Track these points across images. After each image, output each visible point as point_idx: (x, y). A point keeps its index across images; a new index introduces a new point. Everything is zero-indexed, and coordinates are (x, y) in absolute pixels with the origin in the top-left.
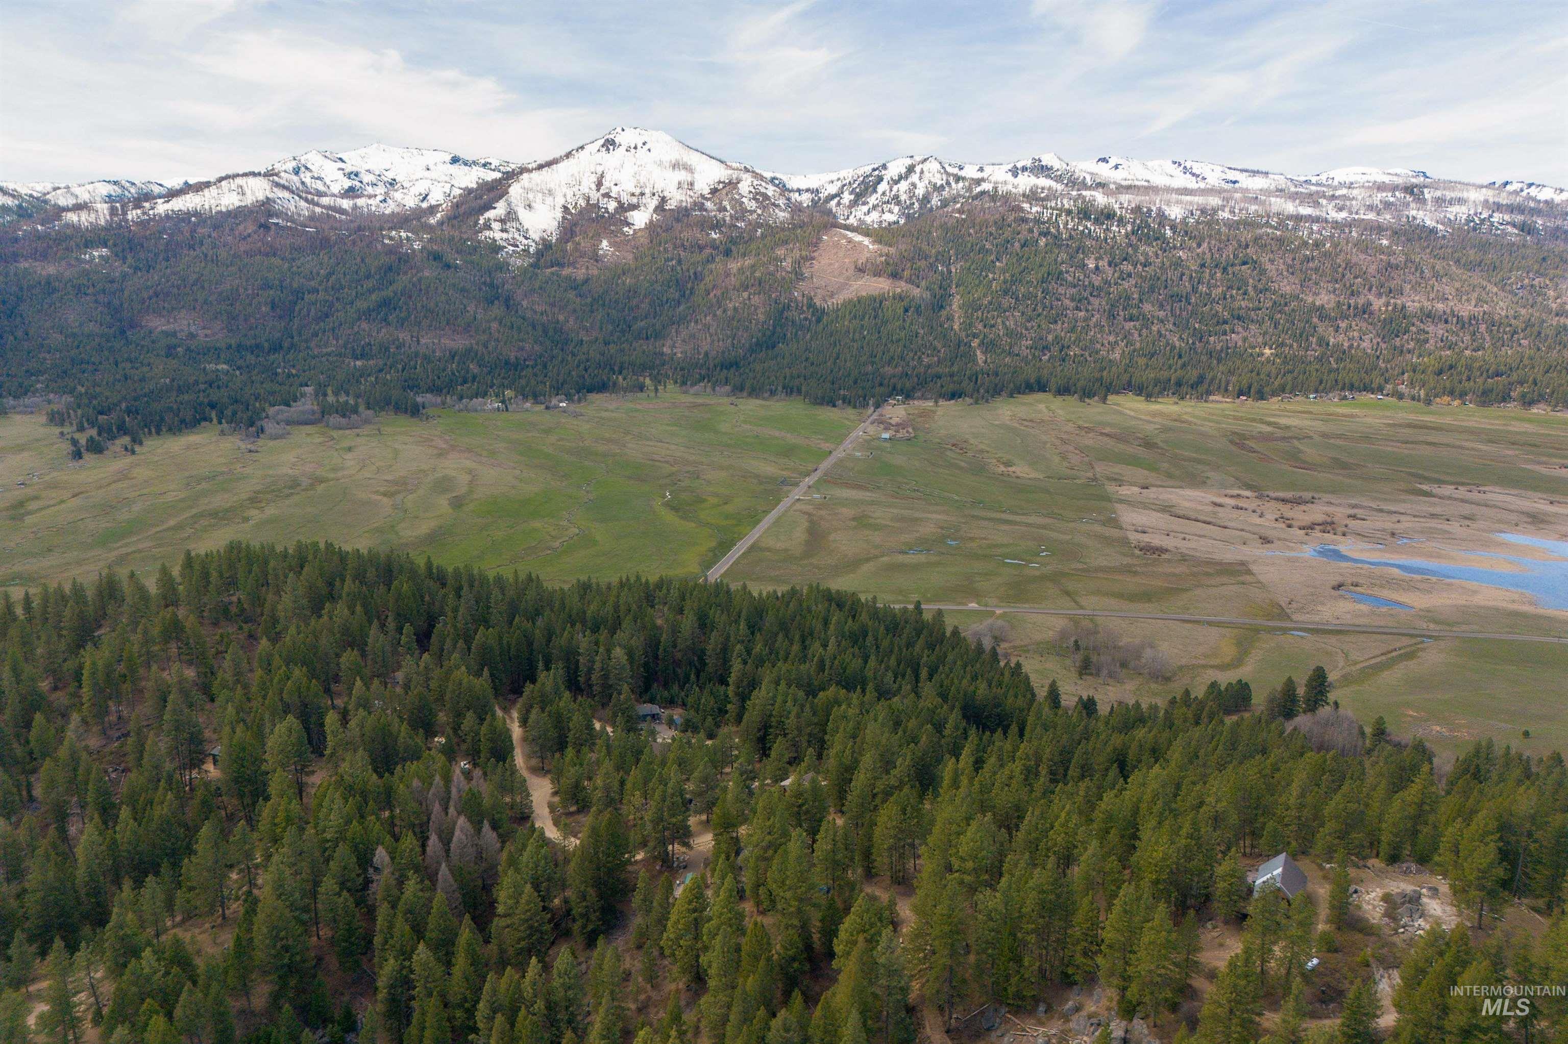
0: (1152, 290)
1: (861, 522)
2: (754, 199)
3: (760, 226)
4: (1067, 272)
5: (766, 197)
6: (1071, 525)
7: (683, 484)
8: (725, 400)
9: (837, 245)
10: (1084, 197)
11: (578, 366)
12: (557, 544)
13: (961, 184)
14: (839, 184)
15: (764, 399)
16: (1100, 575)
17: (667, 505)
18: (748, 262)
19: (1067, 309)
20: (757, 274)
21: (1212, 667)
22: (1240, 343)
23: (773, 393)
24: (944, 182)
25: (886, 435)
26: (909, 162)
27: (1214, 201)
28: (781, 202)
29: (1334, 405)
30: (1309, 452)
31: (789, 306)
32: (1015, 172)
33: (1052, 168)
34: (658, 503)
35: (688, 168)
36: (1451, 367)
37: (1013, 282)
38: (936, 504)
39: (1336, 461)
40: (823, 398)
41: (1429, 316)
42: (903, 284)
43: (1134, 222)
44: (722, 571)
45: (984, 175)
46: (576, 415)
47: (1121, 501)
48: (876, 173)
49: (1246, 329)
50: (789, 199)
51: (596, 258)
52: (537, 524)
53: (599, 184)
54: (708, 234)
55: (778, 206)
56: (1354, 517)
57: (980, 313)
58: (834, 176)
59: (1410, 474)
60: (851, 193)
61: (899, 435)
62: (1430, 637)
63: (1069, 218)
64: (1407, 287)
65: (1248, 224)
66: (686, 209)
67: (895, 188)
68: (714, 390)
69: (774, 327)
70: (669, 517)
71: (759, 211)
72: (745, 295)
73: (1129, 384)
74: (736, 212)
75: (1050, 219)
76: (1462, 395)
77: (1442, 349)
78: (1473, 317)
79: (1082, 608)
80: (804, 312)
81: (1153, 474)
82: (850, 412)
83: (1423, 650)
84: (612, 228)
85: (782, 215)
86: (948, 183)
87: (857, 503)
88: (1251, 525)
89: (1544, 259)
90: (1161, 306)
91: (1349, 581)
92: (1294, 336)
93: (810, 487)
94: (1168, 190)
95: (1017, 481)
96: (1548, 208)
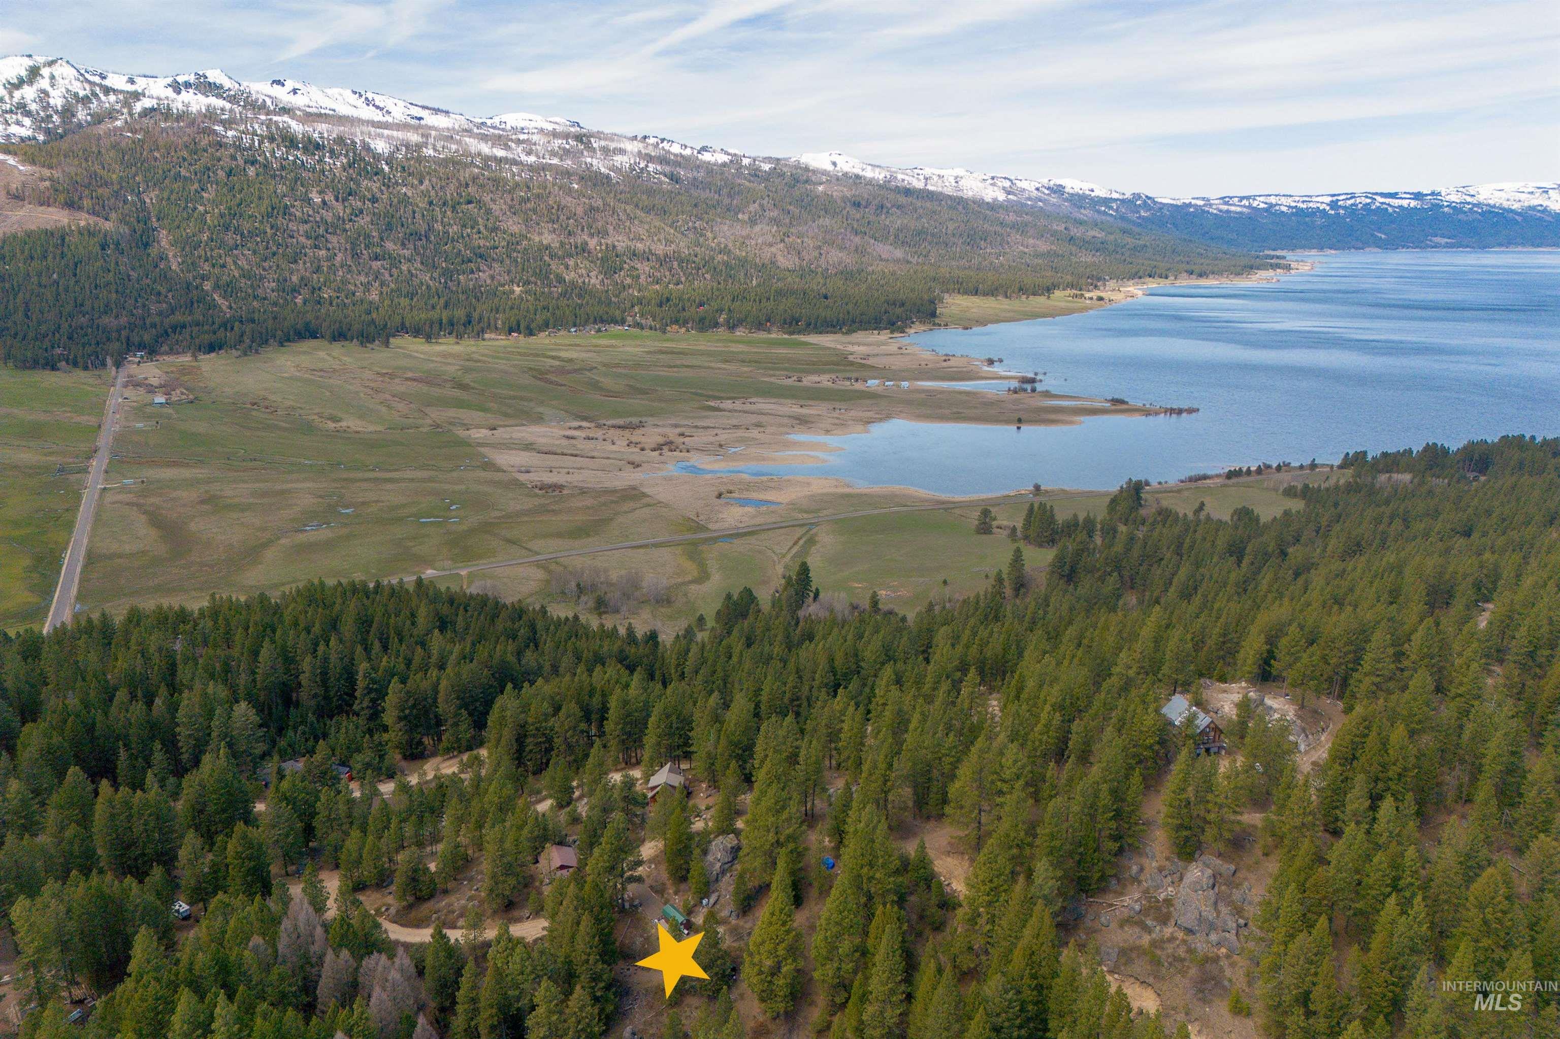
0: (389, 227)
1: (216, 504)
4: (293, 206)
6: (455, 474)
10: (276, 123)
13: (112, 98)
16: (524, 519)
19: (303, 247)
21: (690, 582)
22: (489, 282)
24: (88, 92)
25: (159, 399)
26: (27, 62)
27: (413, 137)
29: (591, 337)
30: (607, 382)
32: (176, 87)
33: (221, 87)
36: (667, 300)
37: (233, 217)
38: (290, 472)
39: (631, 387)
40: (35, 361)
41: (634, 254)
42: (85, 215)
43: (346, 155)
45: (138, 88)
47: (481, 445)
49: (490, 267)
56: (682, 435)
57: (201, 252)
59: (692, 393)
61: (174, 398)
62: (812, 524)
63: (274, 146)
64: (610, 229)
65: (454, 162)
67: (17, 94)
73: (403, 325)
75: (252, 145)
76: (685, 323)
77: (652, 283)
78: (666, 256)
79: (536, 553)
81: (489, 415)
83: (816, 535)
86: (94, 94)
87: (193, 483)
88: (612, 452)
89: (696, 205)
90: (403, 244)
91: (723, 489)
92: (535, 274)
93: (106, 472)
94: (360, 121)
95: (357, 436)
96: (682, 161)
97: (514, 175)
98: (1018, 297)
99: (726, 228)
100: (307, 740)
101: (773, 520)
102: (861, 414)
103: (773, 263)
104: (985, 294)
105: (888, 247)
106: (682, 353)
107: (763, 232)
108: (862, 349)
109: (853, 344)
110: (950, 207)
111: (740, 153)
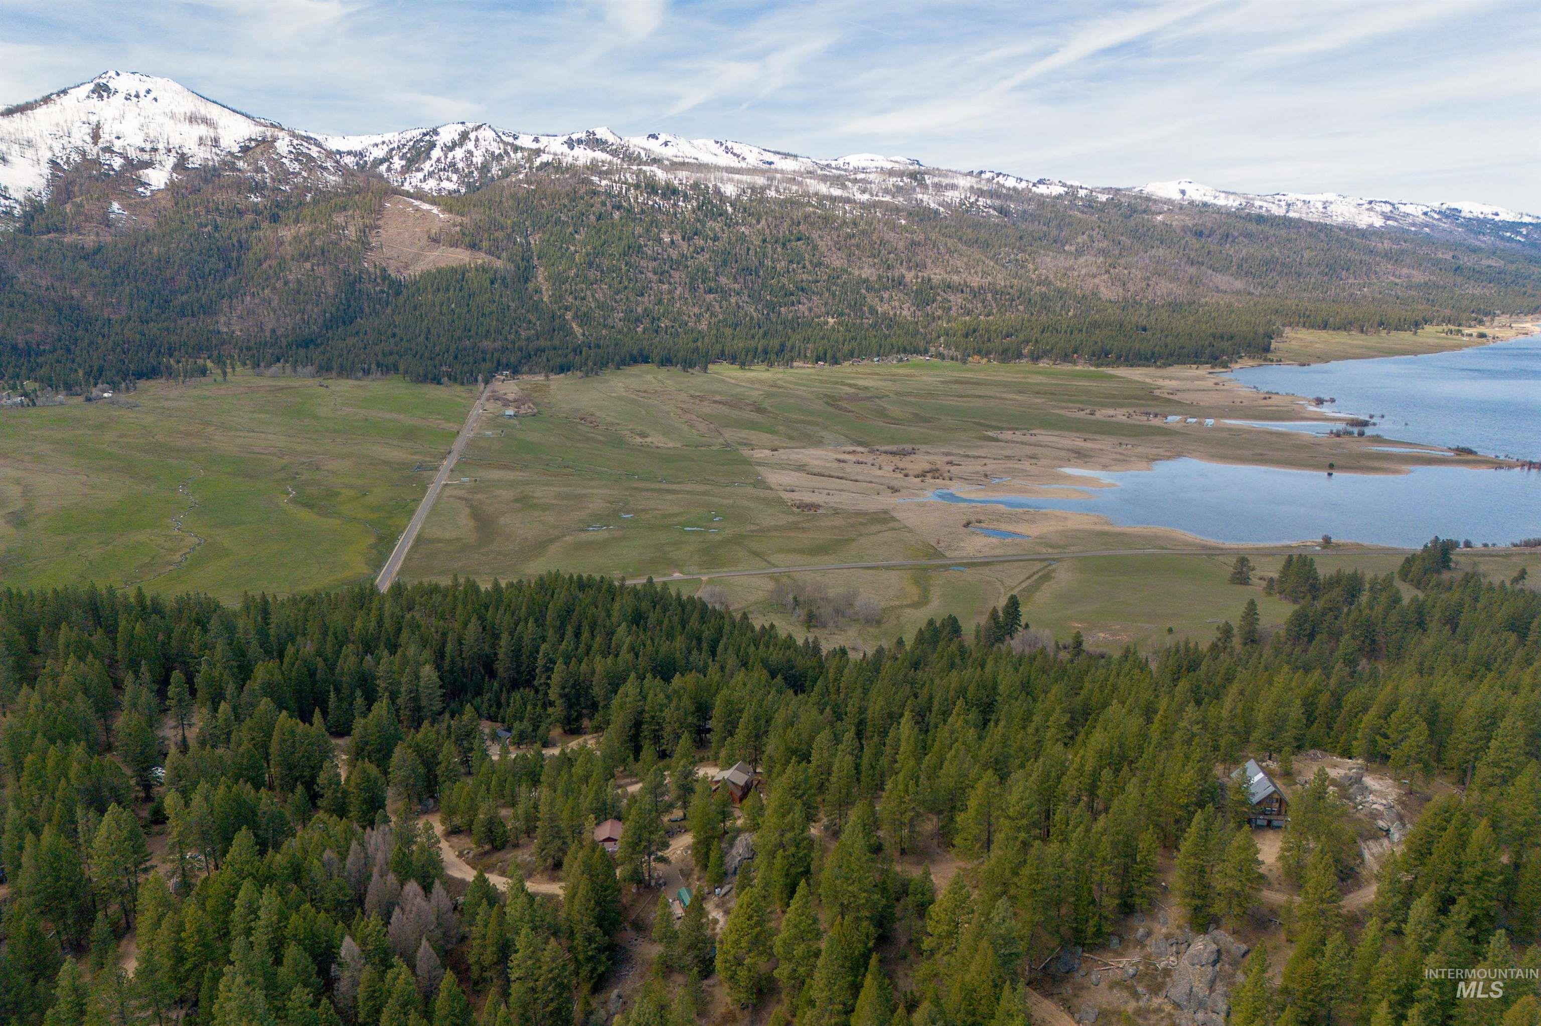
0: (725, 263)
1: (524, 502)
2: (297, 160)
3: (309, 190)
4: (646, 245)
5: (310, 158)
6: (728, 489)
7: (303, 478)
8: (310, 382)
9: (403, 213)
10: (645, 172)
11: (114, 350)
12: (177, 557)
13: (519, 155)
14: (386, 148)
15: (357, 379)
16: (774, 534)
17: (294, 501)
18: (304, 229)
19: (650, 282)
20: (317, 243)
21: (907, 606)
22: (806, 314)
23: (367, 372)
24: (502, 151)
25: (510, 412)
26: (461, 128)
27: (760, 181)
28: (329, 164)
29: (892, 366)
30: (895, 411)
31: (360, 277)
32: (571, 144)
33: (606, 142)
34: (283, 501)
35: (205, 121)
36: (974, 331)
37: (596, 255)
38: (592, 479)
39: (915, 415)
40: (426, 376)
41: (948, 287)
42: (483, 255)
43: (698, 198)
44: (397, 568)
45: (541, 145)
46: (131, 407)
47: (759, 464)
48: (428, 138)
49: (810, 300)
50: (337, 162)
51: (107, 222)
52: (141, 537)
53: (96, 137)
54: (247, 198)
55: (325, 169)
56: (950, 463)
57: (568, 286)
58: (378, 140)
59: (975, 423)
60: (401, 159)
61: (522, 411)
62: (1054, 560)
63: (638, 192)
64: (929, 262)
65: (792, 202)
66: (214, 168)
67: (450, 155)
68: (295, 371)
69: (348, 300)
70: (305, 515)
71: (304, 174)
72: (308, 265)
73: (723, 353)
74: (277, 173)
75: (620, 192)
76: (987, 354)
77: (962, 315)
78: (981, 288)
79: (774, 566)
80: (378, 285)
81: (775, 437)
82: (458, 389)
83: (1054, 571)
84: (123, 188)
85: (332, 179)
86: (506, 152)
87: (512, 484)
88: (876, 477)
89: (1021, 238)
90: (735, 278)
91: (973, 519)
92: (849, 306)
93: (452, 471)
94: (717, 168)
95: (658, 451)
96: (1015, 194)
97: (845, 213)
98: (1377, 332)
99: (1049, 260)
100: (491, 706)
101: (1015, 552)
102: (1148, 450)
103: (1094, 294)
104: (1337, 328)
105: (1227, 278)
106: (978, 383)
107: (1087, 264)
108: (1174, 384)
109: (1164, 378)
110: (1310, 235)
111: (1076, 183)
